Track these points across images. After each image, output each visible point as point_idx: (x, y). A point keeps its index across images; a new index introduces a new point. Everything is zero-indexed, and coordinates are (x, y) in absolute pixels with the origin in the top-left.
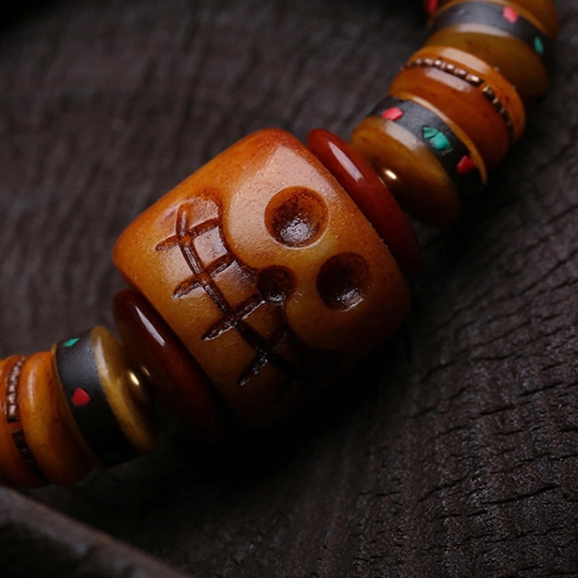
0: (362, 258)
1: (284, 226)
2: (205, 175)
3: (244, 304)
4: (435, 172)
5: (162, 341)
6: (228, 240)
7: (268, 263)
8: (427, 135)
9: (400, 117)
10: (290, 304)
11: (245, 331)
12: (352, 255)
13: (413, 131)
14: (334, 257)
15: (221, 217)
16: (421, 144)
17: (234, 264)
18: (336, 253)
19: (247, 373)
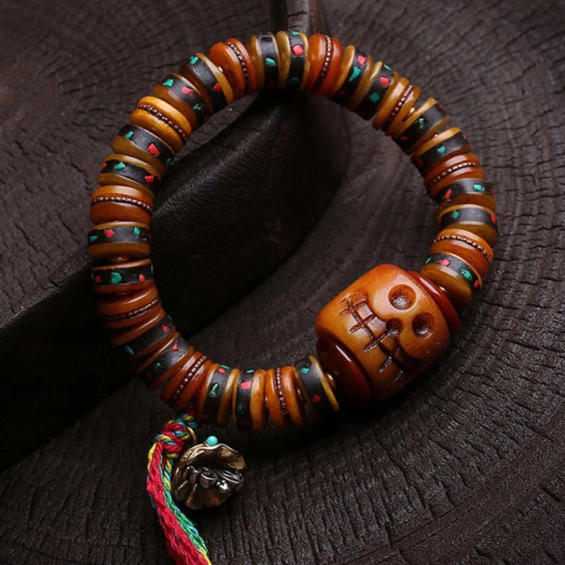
0: (431, 315)
1: (396, 298)
2: (358, 284)
3: (381, 335)
4: (466, 289)
5: (349, 359)
6: (372, 308)
7: (391, 317)
8: (463, 273)
9: (449, 264)
10: (401, 335)
11: (381, 346)
12: (427, 314)
13: (457, 271)
14: (419, 315)
15: (367, 300)
16: (461, 277)
17: (376, 318)
18: (420, 312)
19: (382, 365)
